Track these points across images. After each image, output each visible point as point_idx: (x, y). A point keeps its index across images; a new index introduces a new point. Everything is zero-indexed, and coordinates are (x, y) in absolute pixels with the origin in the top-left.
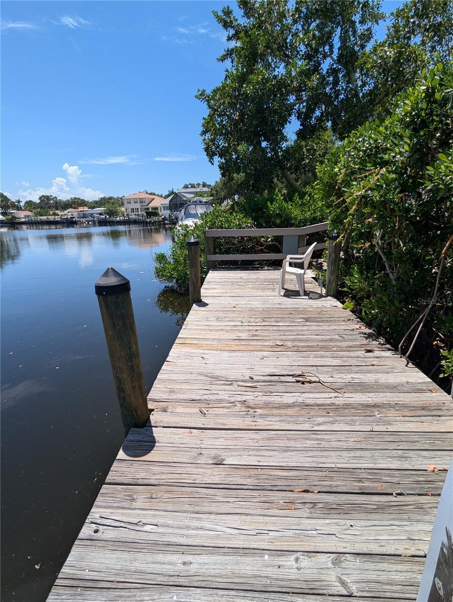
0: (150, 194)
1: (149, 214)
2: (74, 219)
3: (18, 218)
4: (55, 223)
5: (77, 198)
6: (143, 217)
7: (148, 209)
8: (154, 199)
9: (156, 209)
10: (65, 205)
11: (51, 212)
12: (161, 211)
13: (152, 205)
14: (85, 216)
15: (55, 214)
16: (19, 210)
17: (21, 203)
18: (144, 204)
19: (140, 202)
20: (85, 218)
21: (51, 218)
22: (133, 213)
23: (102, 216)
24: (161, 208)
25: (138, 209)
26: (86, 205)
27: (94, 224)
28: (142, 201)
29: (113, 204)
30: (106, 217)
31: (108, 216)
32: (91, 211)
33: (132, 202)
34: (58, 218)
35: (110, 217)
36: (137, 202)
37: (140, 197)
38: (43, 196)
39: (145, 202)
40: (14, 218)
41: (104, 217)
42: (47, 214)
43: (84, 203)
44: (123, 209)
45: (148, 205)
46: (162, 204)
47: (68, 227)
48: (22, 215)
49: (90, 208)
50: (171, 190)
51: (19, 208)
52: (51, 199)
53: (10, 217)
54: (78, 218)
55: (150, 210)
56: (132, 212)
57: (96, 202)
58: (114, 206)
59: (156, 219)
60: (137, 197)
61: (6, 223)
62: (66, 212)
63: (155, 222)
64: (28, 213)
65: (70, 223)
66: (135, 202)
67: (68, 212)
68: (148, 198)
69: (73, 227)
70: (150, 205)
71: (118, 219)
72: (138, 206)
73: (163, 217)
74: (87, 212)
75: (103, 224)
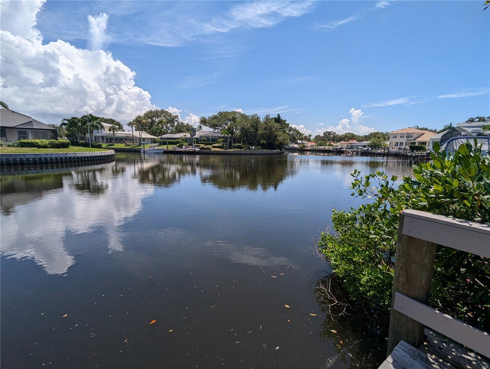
0: (421, 129)
1: (413, 148)
2: (343, 149)
3: (306, 147)
4: (328, 151)
5: (351, 134)
6: (404, 150)
7: (414, 143)
8: (424, 134)
9: (424, 143)
10: (340, 138)
11: (328, 144)
12: (429, 146)
13: (421, 139)
14: (352, 147)
15: (330, 145)
16: (309, 141)
17: (311, 137)
18: (409, 139)
19: (407, 137)
20: (352, 148)
21: (327, 148)
22: (396, 147)
23: (365, 148)
24: (429, 143)
25: (403, 143)
26: (355, 139)
27: (357, 154)
28: (409, 136)
29: (378, 138)
30: (368, 149)
31: (370, 149)
32: (358, 143)
33: (398, 137)
34: (331, 148)
35: (372, 149)
36: (403, 137)
37: (408, 132)
38: (326, 132)
39: (412, 137)
40: (304, 146)
41: (367, 149)
42: (325, 145)
43: (353, 137)
44: (388, 143)
45: (415, 140)
46: (431, 139)
47: (337, 155)
48: (309, 145)
49: (358, 141)
50: (448, 124)
51: (309, 140)
52: (331, 134)
53: (302, 146)
54: (346, 149)
55: (417, 144)
56: (395, 145)
57: (366, 137)
58: (379, 140)
59: (419, 153)
60: (405, 132)
61: (299, 150)
62: (338, 144)
63: (418, 156)
64: (314, 144)
65: (339, 152)
66: (401, 137)
67: (340, 144)
68: (418, 133)
69: (340, 155)
70: (417, 140)
71: (379, 151)
72: (404, 140)
73: (428, 152)
74: (354, 145)
75: (365, 155)
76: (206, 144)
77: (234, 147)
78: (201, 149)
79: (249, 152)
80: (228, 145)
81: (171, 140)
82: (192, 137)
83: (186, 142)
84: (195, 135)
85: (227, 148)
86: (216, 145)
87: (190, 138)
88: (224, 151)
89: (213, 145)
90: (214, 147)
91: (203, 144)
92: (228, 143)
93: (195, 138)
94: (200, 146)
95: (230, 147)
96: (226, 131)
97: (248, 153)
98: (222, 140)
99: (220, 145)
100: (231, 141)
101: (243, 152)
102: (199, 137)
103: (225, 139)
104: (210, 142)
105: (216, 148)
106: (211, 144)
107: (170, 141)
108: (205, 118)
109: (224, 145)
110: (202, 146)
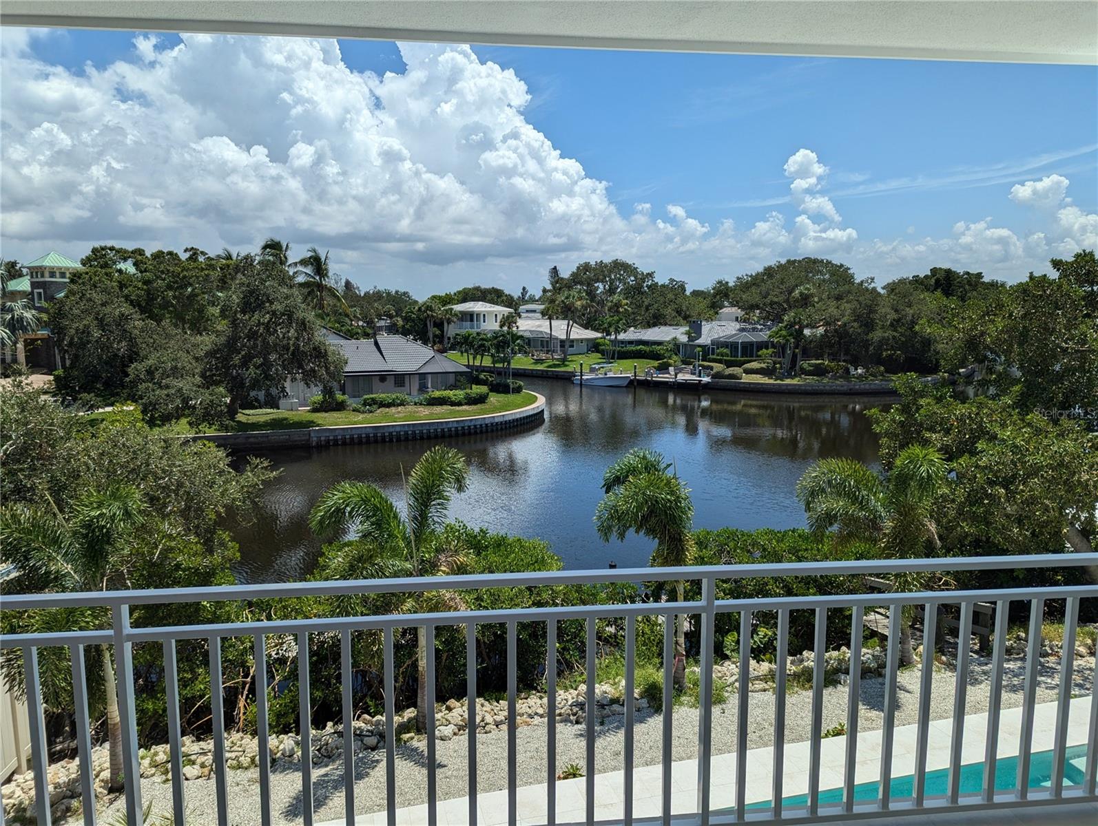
76: (729, 364)
77: (804, 372)
78: (714, 377)
79: (845, 387)
80: (787, 365)
81: (639, 347)
82: (693, 341)
83: (676, 354)
84: (699, 335)
85: (783, 374)
86: (754, 365)
87: (685, 345)
88: (774, 385)
89: (747, 366)
90: (747, 372)
91: (720, 361)
92: (787, 361)
93: (699, 346)
94: (712, 368)
95: (792, 370)
96: (784, 333)
97: (842, 389)
98: (770, 351)
99: (763, 365)
100: (794, 356)
101: (827, 388)
102: (709, 342)
103: (781, 349)
104: (739, 358)
105: (754, 373)
106: (740, 364)
107: (634, 349)
108: (727, 283)
109: (775, 363)
110: (718, 367)
